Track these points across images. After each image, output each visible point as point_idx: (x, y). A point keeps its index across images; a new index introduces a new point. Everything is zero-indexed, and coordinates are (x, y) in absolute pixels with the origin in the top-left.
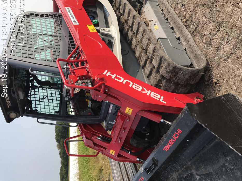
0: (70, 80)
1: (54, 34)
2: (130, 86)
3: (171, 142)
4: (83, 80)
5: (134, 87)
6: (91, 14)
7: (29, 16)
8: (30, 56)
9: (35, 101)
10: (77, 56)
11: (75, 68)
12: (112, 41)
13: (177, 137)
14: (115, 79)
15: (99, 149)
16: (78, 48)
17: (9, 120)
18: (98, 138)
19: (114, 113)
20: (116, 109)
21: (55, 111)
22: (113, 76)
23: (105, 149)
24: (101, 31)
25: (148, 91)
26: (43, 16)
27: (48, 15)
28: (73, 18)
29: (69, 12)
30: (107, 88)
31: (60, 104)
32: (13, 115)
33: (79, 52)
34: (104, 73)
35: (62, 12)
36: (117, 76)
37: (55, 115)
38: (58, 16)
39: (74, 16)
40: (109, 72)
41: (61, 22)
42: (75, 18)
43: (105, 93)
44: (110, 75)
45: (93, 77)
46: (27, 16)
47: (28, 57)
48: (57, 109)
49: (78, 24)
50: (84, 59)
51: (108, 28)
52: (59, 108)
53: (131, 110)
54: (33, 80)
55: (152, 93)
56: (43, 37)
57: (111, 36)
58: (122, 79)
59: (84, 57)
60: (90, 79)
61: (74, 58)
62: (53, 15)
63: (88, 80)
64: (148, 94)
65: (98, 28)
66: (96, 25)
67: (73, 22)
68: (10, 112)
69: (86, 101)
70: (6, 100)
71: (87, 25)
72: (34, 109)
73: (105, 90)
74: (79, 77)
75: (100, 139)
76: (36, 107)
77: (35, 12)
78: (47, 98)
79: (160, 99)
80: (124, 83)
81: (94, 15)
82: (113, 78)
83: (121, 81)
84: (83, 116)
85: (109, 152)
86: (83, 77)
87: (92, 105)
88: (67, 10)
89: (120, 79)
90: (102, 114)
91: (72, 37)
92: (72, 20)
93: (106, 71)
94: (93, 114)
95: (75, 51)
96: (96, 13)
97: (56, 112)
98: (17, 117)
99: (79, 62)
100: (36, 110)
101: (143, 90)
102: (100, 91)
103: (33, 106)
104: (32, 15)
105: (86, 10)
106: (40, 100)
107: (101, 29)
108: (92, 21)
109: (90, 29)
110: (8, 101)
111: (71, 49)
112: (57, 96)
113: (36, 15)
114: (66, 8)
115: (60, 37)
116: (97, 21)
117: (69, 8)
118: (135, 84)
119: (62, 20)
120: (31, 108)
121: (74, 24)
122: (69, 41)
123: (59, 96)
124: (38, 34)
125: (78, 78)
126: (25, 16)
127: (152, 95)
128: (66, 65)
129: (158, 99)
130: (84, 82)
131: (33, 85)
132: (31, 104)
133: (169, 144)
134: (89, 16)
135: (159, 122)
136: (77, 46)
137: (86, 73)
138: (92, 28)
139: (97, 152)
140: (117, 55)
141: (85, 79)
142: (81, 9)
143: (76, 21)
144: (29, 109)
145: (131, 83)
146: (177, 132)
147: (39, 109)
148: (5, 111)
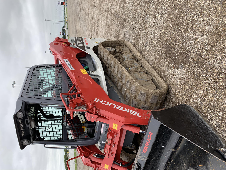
0: (70, 107)
1: (56, 78)
2: (114, 107)
3: (147, 144)
4: (80, 106)
5: (117, 108)
6: (83, 63)
7: (38, 68)
8: (40, 94)
9: (42, 131)
10: (74, 91)
11: (74, 99)
12: (99, 79)
13: (150, 139)
14: (103, 103)
15: (96, 166)
16: (74, 86)
17: (22, 147)
18: (94, 156)
19: (105, 134)
20: (106, 129)
21: (58, 137)
22: (102, 102)
23: (100, 164)
24: (91, 73)
25: (128, 110)
26: (48, 67)
27: (51, 66)
28: (70, 66)
29: (67, 62)
30: (98, 110)
31: (62, 132)
32: (25, 142)
33: (76, 89)
34: (95, 100)
35: (62, 63)
36: (104, 101)
37: (58, 140)
38: (59, 66)
39: (70, 65)
40: (98, 99)
41: (61, 70)
42: (71, 66)
43: (96, 114)
44: (99, 101)
45: (87, 104)
46: (37, 68)
47: (39, 95)
48: (60, 136)
49: (74, 69)
50: (80, 92)
51: (96, 70)
52: (61, 135)
53: (117, 125)
54: (40, 115)
55: (131, 111)
56: (49, 81)
57: (98, 76)
58: (108, 103)
59: (80, 91)
60: (85, 105)
61: (73, 92)
62: (55, 66)
63: (83, 106)
64: (128, 112)
65: (89, 71)
66: (87, 70)
67: (70, 69)
68: (24, 140)
69: (83, 128)
70: (21, 130)
71: (81, 70)
72: (42, 137)
73: (96, 112)
74: (77, 104)
75: (96, 156)
76: (43, 136)
77: (42, 65)
78: (51, 128)
79: (137, 114)
80: (110, 105)
81: (86, 63)
82: (101, 103)
83: (107, 105)
84: (81, 139)
85: (104, 167)
86: (79, 104)
87: (87, 130)
88: (66, 61)
89: (107, 103)
90: (96, 136)
91: (70, 79)
92: (69, 67)
93: (96, 99)
94: (89, 137)
95: (73, 88)
96: (87, 62)
97: (59, 139)
98: (29, 144)
99: (76, 95)
100: (44, 138)
101: (124, 109)
102: (92, 113)
103: (41, 135)
104: (40, 66)
105: (79, 61)
106: (46, 130)
107: (90, 72)
108: (84, 67)
109: (82, 72)
110: (22, 130)
111: (70, 87)
112: (60, 126)
113: (43, 67)
114: (65, 60)
115: (61, 80)
116: (87, 67)
117: (67, 60)
118: (117, 106)
119: (62, 68)
120: (39, 137)
121: (71, 70)
122: (68, 82)
123: (61, 126)
124: (45, 79)
125: (76, 106)
126: (35, 68)
127: (130, 112)
128: (67, 97)
129: (136, 115)
130: (81, 108)
131: (40, 119)
132: (40, 134)
133: (146, 146)
134: (81, 64)
135: (138, 133)
136: (74, 84)
137: (81, 101)
138: (84, 72)
139: (94, 168)
140: (104, 88)
141: (81, 106)
142: (75, 60)
143: (73, 68)
144: (38, 138)
145: (115, 106)
146: (149, 135)
147: (45, 138)
148: (20, 139)
